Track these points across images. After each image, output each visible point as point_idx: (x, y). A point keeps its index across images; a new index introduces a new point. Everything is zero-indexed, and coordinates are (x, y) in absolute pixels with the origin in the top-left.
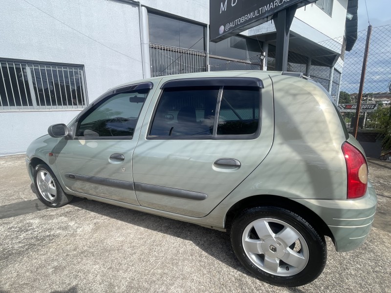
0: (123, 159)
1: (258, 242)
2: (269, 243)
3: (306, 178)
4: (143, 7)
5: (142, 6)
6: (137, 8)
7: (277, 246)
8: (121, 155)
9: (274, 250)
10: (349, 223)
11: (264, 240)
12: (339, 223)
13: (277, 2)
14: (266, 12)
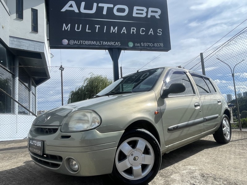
13: (112, 43)
14: (106, 45)
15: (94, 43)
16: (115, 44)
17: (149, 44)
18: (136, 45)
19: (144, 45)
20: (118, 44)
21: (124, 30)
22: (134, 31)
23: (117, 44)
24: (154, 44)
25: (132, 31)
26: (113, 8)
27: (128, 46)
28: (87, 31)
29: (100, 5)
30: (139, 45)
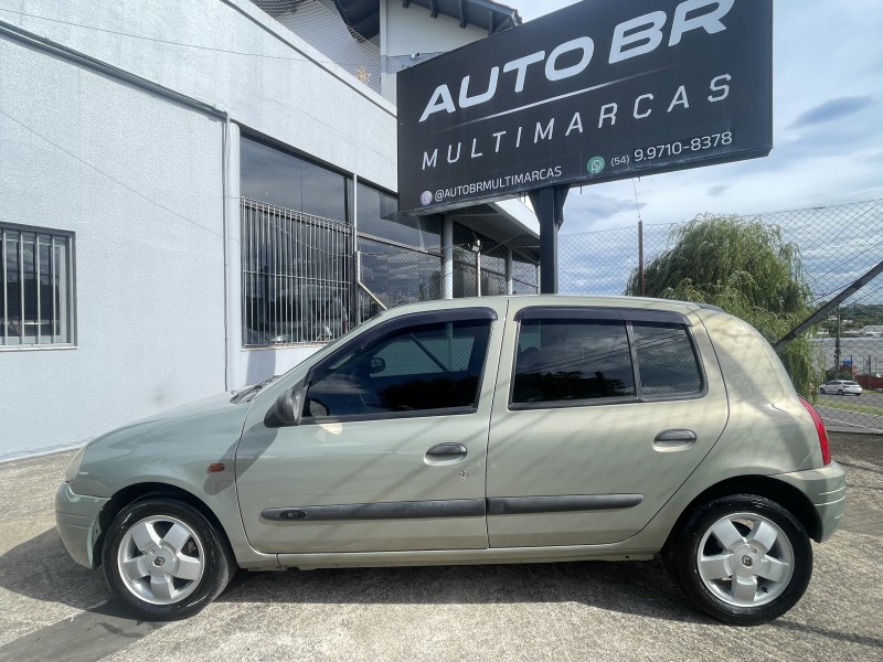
0: (465, 454)
1: (724, 557)
2: (741, 553)
3: (781, 445)
4: (233, 124)
5: (232, 121)
6: (219, 123)
7: (752, 555)
8: (458, 445)
9: (749, 563)
10: (835, 497)
11: (732, 552)
12: (825, 499)
13: (537, 175)
14: (518, 185)
15: (489, 185)
16: (544, 174)
17: (666, 150)
18: (616, 161)
19: (645, 155)
20: (554, 173)
21: (576, 123)
22: (612, 115)
23: (550, 173)
24: (686, 142)
25: (602, 116)
26: (542, 64)
27: (586, 172)
28: (473, 156)
29: (508, 68)
30: (625, 159)
